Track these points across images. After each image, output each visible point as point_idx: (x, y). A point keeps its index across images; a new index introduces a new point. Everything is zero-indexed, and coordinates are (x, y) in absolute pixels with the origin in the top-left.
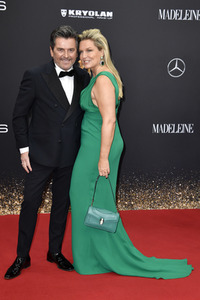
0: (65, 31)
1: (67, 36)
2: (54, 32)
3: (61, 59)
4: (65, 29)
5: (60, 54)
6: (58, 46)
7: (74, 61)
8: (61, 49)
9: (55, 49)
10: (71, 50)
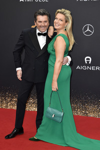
0: (42, 12)
1: (43, 14)
2: (36, 13)
3: (40, 27)
4: (41, 11)
5: (40, 24)
6: (38, 20)
7: (47, 27)
8: (40, 22)
9: (37, 22)
10: (45, 21)
